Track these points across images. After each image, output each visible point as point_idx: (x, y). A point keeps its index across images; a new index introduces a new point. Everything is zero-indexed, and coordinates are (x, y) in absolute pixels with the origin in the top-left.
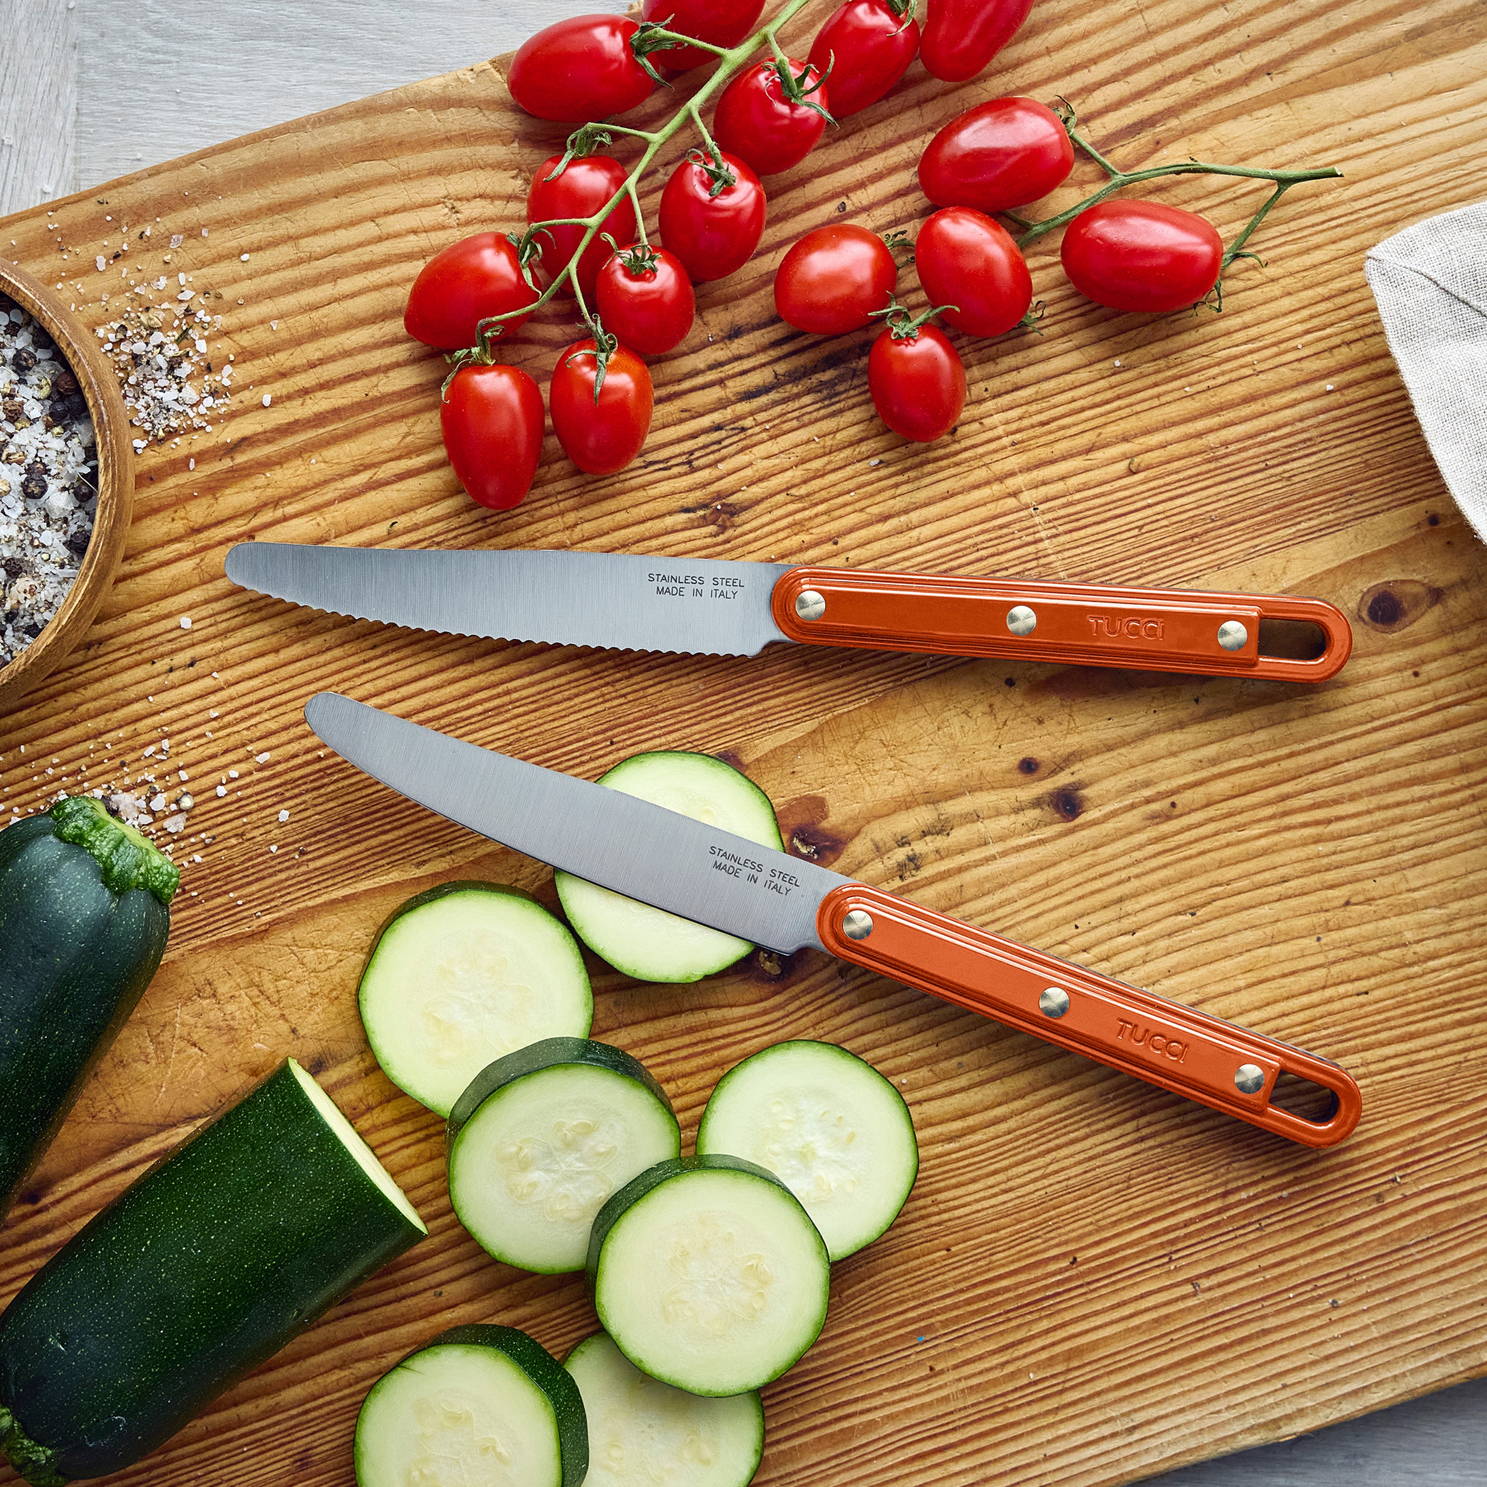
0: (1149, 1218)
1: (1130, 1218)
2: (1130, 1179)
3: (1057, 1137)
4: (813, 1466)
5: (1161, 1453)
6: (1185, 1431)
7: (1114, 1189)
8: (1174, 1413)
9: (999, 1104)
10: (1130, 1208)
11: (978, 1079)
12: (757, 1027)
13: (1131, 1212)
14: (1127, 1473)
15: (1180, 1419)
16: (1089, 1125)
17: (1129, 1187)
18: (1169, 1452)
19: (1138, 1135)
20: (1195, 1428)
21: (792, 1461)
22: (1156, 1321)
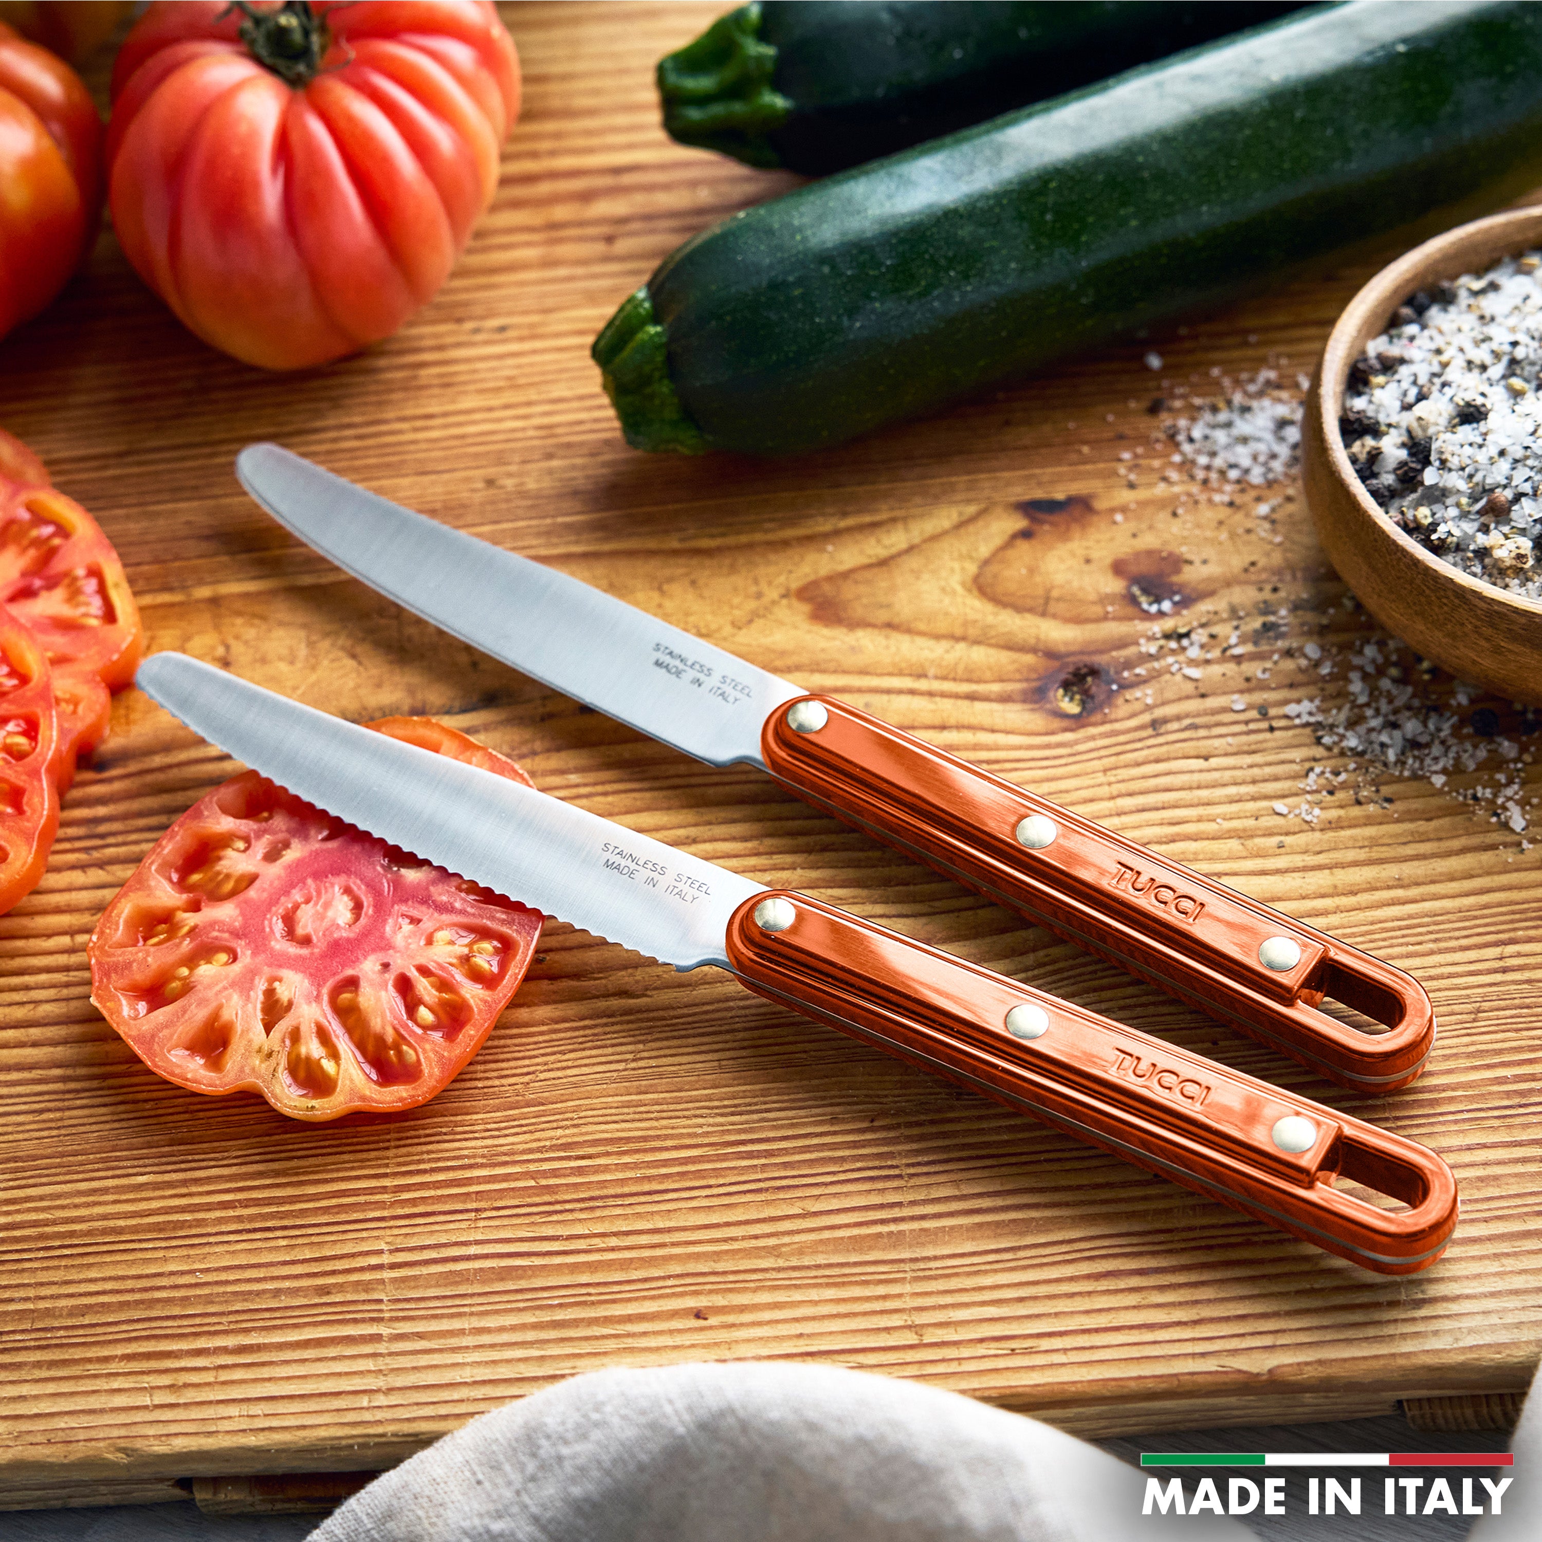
0: (1497, 1060)
1: (1469, 1055)
2: (1479, 1011)
3: (1391, 946)
4: (962, 1255)
5: (1457, 1340)
6: (1494, 1319)
7: (1453, 1018)
8: (1485, 1295)
9: (1323, 896)
10: (1473, 1044)
11: (1301, 864)
12: (1033, 759)
13: (1472, 1049)
14: (1402, 1355)
15: (1490, 1304)
16: (1435, 941)
17: (1474, 1020)
18: (1470, 1341)
19: (1501, 964)
20: (1510, 1319)
21: (934, 1243)
22: (1480, 1179)
